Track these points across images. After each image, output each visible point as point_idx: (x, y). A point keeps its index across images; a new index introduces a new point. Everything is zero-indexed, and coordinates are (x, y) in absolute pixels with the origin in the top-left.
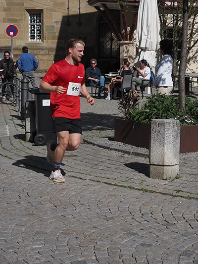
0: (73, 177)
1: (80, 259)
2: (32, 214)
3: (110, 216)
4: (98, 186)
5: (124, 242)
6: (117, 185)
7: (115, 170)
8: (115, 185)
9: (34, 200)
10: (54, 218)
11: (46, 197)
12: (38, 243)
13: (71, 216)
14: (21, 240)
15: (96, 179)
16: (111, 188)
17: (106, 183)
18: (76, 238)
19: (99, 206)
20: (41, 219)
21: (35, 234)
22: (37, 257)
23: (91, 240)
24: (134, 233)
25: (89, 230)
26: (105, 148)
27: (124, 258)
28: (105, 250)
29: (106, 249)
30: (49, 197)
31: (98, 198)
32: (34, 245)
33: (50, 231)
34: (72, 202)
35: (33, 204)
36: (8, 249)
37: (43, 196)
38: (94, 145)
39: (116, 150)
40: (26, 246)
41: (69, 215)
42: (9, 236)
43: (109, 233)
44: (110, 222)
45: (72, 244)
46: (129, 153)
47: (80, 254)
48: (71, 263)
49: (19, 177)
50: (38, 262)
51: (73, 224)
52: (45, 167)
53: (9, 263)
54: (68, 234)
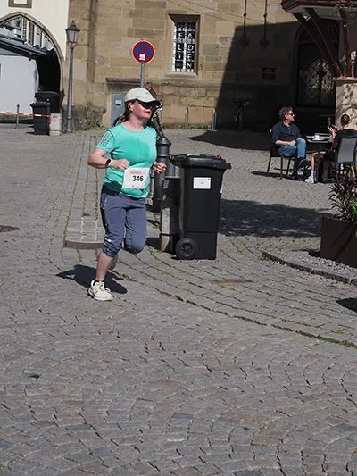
0: (243, 318)
1: (251, 468)
2: (167, 382)
3: (309, 393)
4: (288, 339)
5: (332, 441)
6: (322, 338)
7: (320, 311)
8: (318, 337)
9: (172, 357)
10: (206, 390)
12: (177, 433)
13: (237, 389)
14: (147, 427)
15: (283, 325)
16: (311, 342)
17: (303, 334)
18: (246, 429)
19: (289, 373)
20: (184, 391)
21: (172, 417)
22: (174, 458)
23: (272, 434)
24: (351, 427)
25: (269, 416)
26: (302, 269)
27: (331, 470)
28: (298, 454)
29: (299, 452)
30: (199, 353)
31: (287, 359)
32: (170, 437)
33: (199, 414)
34: (239, 363)
35: (171, 364)
36: (123, 440)
37: (188, 350)
38: (282, 262)
39: (323, 274)
40: (155, 438)
41: (233, 386)
42: (124, 418)
43: (306, 423)
44: (307, 404)
45: (237, 439)
46: (345, 281)
47: (252, 459)
48: (235, 473)
49: (147, 315)
50: (175, 468)
51: (240, 403)
52: (193, 298)
53: (124, 467)
54: (231, 421)
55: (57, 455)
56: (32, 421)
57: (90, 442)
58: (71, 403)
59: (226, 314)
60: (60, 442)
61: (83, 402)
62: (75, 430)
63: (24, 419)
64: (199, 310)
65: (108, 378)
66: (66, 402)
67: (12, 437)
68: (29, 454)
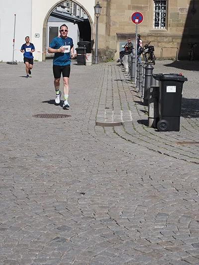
0: (195, 163)
2: (155, 196)
9: (157, 183)
10: (175, 201)
11: (168, 181)
12: (160, 223)
13: (193, 200)
14: (144, 220)
18: (198, 221)
20: (163, 201)
21: (157, 215)
22: (159, 237)
30: (171, 181)
32: (156, 225)
33: (172, 214)
34: (194, 187)
35: (156, 187)
36: (131, 227)
37: (165, 180)
40: (148, 226)
41: (191, 199)
42: (131, 216)
45: (193, 227)
48: (192, 245)
49: (142, 161)
50: (159, 241)
51: (194, 208)
52: (168, 152)
53: (132, 241)
54: (189, 217)
55: (96, 234)
56: (82, 217)
57: (114, 228)
58: (102, 207)
59: (186, 160)
60: (97, 228)
61: (109, 207)
62: (105, 222)
63: (77, 216)
64: (170, 159)
65: (122, 194)
66: (100, 207)
67: (72, 225)
68: (81, 234)
